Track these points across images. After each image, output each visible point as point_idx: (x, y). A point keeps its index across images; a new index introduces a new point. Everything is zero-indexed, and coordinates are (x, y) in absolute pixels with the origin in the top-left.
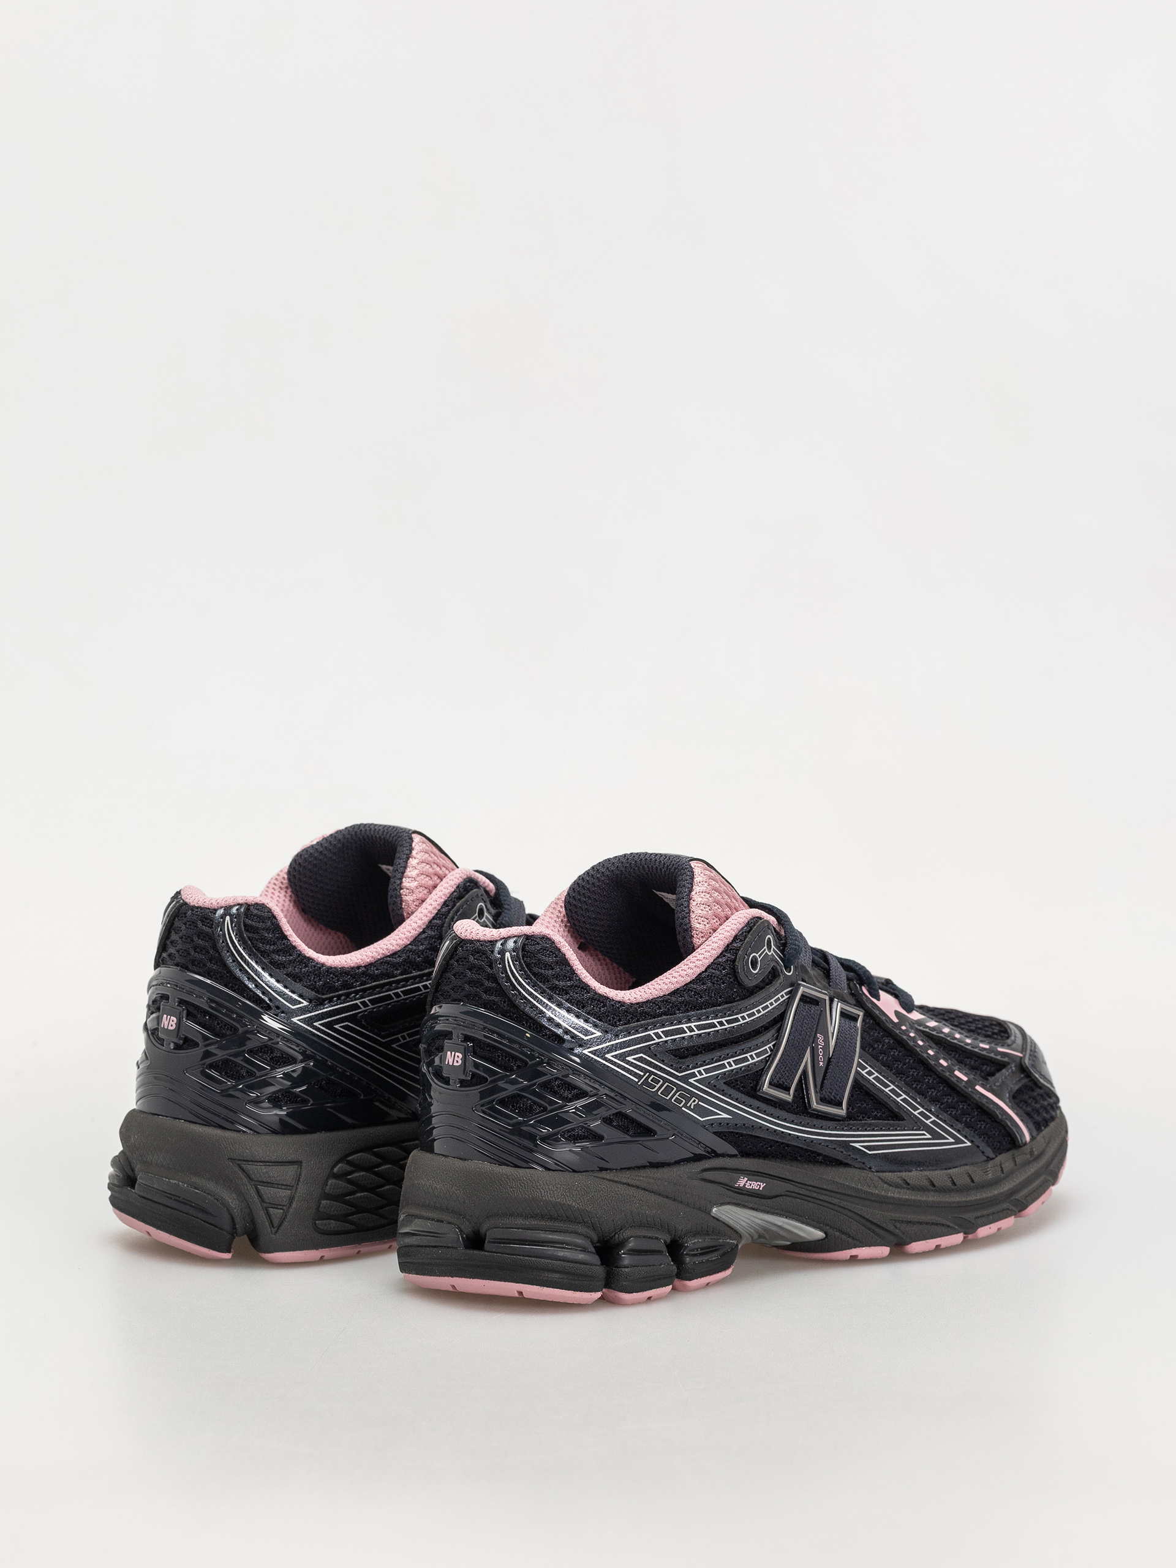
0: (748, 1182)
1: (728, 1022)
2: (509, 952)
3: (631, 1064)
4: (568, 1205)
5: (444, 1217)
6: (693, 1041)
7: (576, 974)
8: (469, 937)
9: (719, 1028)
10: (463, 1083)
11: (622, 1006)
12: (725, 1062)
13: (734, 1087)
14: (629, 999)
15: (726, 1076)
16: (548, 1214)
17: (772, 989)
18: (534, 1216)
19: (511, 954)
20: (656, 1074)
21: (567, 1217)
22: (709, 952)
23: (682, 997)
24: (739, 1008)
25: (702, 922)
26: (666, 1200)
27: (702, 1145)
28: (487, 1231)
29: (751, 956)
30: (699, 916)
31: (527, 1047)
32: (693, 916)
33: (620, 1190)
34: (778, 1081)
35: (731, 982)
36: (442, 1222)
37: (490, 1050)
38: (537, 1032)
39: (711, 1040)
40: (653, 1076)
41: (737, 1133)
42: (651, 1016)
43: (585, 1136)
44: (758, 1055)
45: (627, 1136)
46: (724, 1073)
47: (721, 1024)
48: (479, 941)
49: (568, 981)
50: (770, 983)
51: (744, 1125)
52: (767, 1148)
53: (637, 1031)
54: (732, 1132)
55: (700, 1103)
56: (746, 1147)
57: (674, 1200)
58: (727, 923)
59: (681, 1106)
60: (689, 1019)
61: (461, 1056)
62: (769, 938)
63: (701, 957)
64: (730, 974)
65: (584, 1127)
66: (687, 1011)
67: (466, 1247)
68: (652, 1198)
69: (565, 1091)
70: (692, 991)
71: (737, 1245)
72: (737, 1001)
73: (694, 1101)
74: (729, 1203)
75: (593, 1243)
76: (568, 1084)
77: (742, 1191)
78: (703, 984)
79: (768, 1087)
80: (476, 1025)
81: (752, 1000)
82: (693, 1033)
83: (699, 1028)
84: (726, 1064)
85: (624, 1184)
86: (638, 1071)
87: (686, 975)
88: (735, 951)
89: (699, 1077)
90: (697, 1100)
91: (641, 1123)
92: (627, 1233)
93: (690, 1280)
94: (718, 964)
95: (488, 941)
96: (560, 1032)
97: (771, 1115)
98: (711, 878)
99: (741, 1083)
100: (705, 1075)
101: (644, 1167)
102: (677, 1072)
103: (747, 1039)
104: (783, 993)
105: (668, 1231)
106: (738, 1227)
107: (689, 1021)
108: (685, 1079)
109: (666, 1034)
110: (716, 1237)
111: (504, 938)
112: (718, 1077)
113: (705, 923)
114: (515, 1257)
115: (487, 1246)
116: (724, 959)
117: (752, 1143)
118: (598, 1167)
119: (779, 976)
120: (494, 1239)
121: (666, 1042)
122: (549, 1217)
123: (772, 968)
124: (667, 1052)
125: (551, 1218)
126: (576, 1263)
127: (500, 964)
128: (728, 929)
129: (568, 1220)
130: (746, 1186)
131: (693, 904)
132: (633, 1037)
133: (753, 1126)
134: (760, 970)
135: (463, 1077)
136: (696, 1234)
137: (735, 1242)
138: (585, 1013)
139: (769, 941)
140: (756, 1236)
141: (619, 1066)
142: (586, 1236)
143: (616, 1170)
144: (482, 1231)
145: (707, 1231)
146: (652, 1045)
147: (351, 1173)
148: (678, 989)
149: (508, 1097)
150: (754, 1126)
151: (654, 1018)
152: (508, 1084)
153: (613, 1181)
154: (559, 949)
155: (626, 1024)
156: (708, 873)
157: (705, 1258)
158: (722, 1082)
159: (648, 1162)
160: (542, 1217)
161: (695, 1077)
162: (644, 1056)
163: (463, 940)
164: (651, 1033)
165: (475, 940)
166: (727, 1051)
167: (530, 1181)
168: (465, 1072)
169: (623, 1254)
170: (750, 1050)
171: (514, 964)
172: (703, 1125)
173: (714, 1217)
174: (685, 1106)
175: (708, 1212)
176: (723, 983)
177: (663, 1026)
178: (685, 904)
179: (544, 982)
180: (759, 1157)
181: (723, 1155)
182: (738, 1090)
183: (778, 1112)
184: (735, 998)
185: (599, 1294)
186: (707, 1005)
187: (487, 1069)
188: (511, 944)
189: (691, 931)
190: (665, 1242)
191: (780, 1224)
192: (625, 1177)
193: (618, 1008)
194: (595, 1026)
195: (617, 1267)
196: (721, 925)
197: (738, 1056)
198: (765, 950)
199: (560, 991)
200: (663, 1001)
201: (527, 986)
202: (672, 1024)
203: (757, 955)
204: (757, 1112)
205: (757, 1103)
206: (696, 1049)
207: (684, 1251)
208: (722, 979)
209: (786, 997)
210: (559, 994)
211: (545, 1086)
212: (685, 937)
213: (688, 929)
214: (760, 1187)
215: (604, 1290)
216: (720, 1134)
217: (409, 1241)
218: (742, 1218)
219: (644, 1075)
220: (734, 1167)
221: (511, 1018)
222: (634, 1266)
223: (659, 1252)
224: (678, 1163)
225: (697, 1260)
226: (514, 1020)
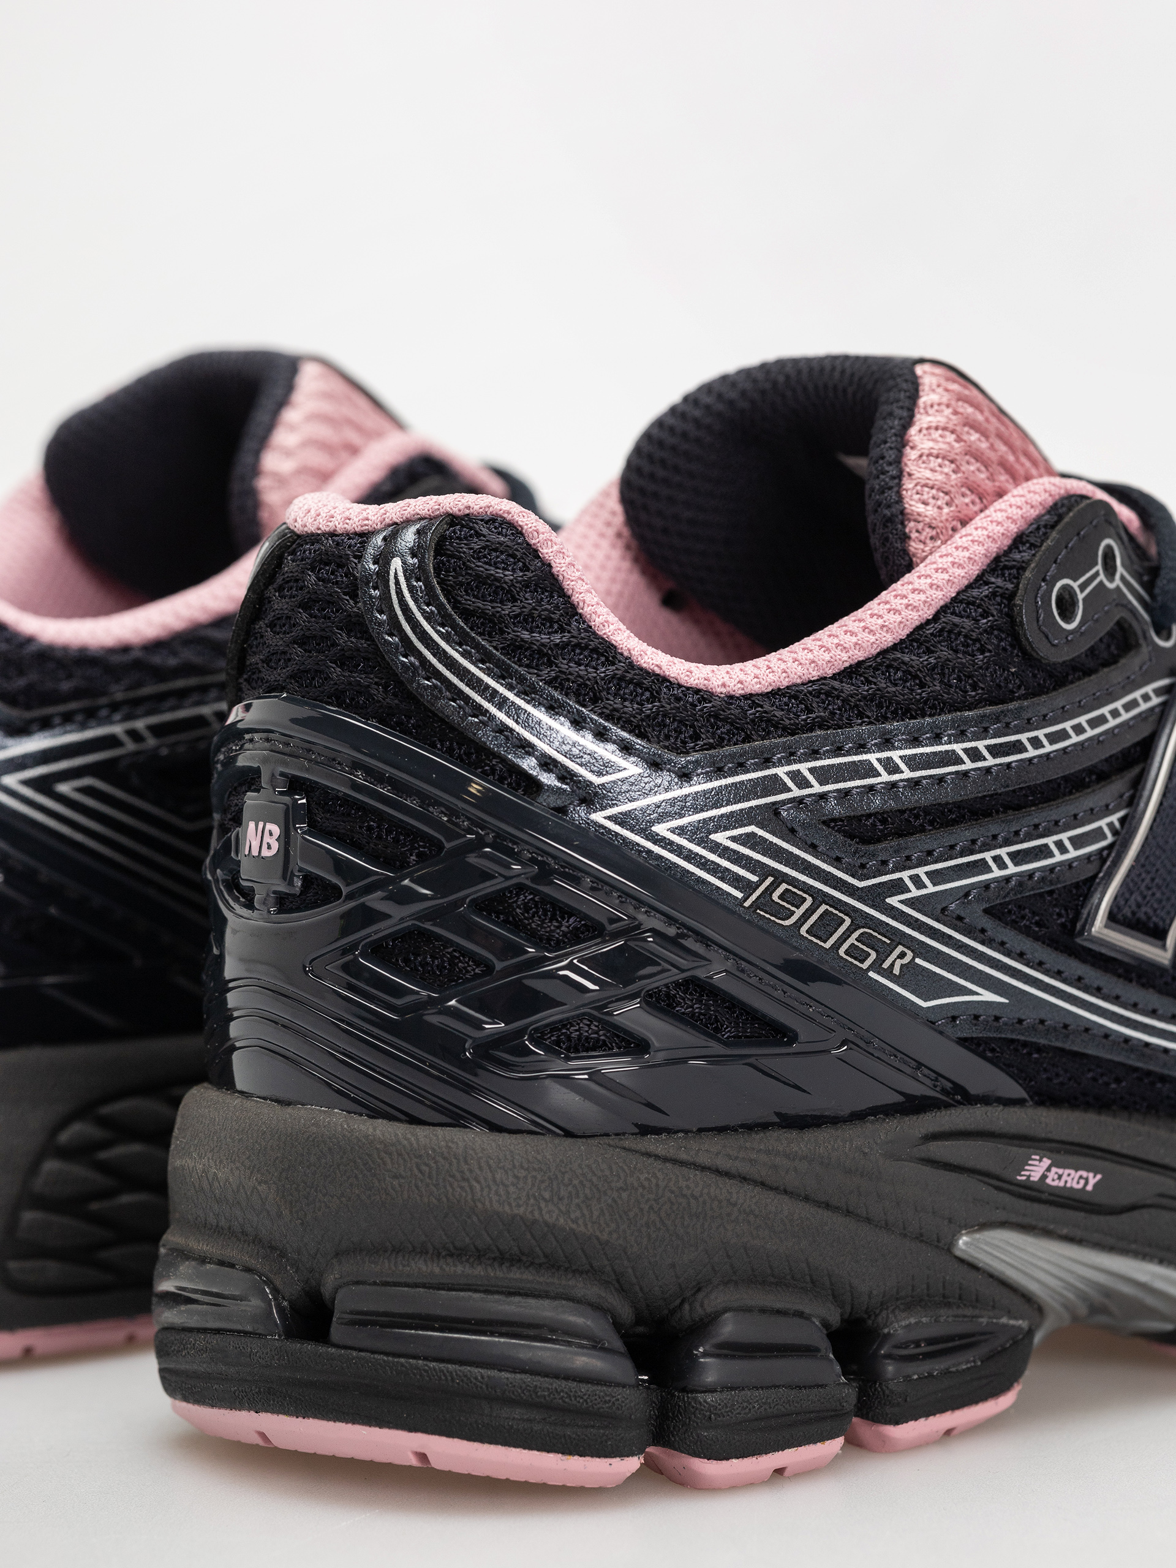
0: (1054, 1170)
1: (994, 751)
2: (402, 556)
3: (724, 852)
4: (546, 1224)
5: (232, 1253)
6: (896, 798)
7: (581, 615)
8: (311, 528)
9: (968, 765)
10: (284, 903)
11: (703, 700)
12: (988, 856)
13: (1014, 925)
14: (724, 685)
15: (990, 893)
16: (494, 1248)
17: (1114, 675)
18: (458, 1253)
19: (404, 563)
20: (793, 882)
21: (546, 1256)
22: (944, 570)
23: (870, 682)
24: (1026, 715)
25: (931, 501)
26: (827, 1214)
27: (926, 1071)
28: (336, 1290)
29: (1059, 585)
30: (926, 485)
31: (440, 804)
32: (908, 484)
33: (692, 1185)
34: (1134, 913)
35: (1004, 649)
36: (232, 1266)
37: (349, 815)
38: (470, 765)
39: (949, 795)
40: (784, 886)
41: (1025, 1044)
42: (785, 729)
43: (598, 1040)
44: (1077, 842)
45: (713, 1043)
46: (986, 885)
47: (975, 755)
48: (333, 534)
49: (556, 632)
50: (1111, 661)
51: (1042, 1022)
52: (1107, 1084)
53: (741, 765)
54: (1012, 1041)
55: (918, 961)
56: (1049, 1079)
57: (848, 1213)
58: (1000, 504)
59: (865, 966)
60: (888, 741)
61: (276, 830)
62: (1109, 548)
63: (923, 583)
64: (1000, 630)
65: (595, 1018)
66: (885, 719)
67: (290, 1333)
68: (786, 1206)
69: (543, 922)
70: (898, 669)
71: (1030, 1333)
72: (1019, 698)
73: (902, 955)
74: (1003, 1224)
75: (617, 1325)
76: (552, 904)
77: (1037, 1193)
78: (929, 651)
79: (1106, 926)
80: (314, 748)
81: (1059, 698)
82: (896, 777)
83: (913, 763)
84: (991, 863)
85: (703, 1168)
86: (742, 872)
87: (883, 626)
88: (1014, 571)
89: (915, 893)
90: (910, 955)
91: (756, 1011)
92: (715, 1299)
93: (897, 1423)
94: (968, 603)
95: (356, 534)
96: (529, 764)
97: (1116, 1000)
98: (960, 398)
99: (1034, 913)
100: (931, 889)
101: (765, 1126)
102: (853, 876)
103: (1049, 800)
104: (1149, 689)
105: (834, 1296)
106: (1033, 1287)
107: (887, 743)
108: (875, 896)
109: (823, 776)
110: (969, 1312)
111: (396, 523)
112: (967, 895)
113: (939, 503)
114: (402, 1360)
115: (337, 1332)
116: (986, 591)
117: (1066, 1071)
118: (636, 1125)
119: (1137, 645)
120: (351, 1313)
121: (823, 796)
122: (497, 1254)
123: (1119, 624)
124: (824, 823)
125: (504, 1258)
126: (567, 1378)
127: (375, 588)
128: (1000, 516)
129: (551, 1264)
130: (1049, 1181)
131: (911, 455)
132: (730, 780)
133: (1066, 1026)
134: (1082, 623)
135: (282, 888)
136: (914, 1302)
137: (1023, 1324)
138: (600, 715)
139: (1109, 556)
140: (1083, 1310)
141: (690, 857)
142: (597, 1308)
143: (686, 1132)
144: (327, 1290)
145: (944, 1296)
146: (784, 802)
147: (105, 1145)
148: (860, 663)
149: (393, 936)
150: (1068, 1026)
151: (793, 735)
152: (391, 903)
153: (675, 1161)
154: (536, 551)
155: (711, 747)
156: (955, 387)
157: (936, 1366)
158: (979, 908)
159: (778, 1114)
160: (480, 1255)
161: (903, 893)
162: (760, 832)
163: (299, 536)
164: (781, 771)
165: (324, 534)
166: (994, 829)
167: (445, 1158)
168: (287, 875)
169: (705, 1355)
170: (1056, 827)
171: (411, 589)
172: (929, 1020)
173: (962, 1261)
174: (876, 966)
175: (948, 1249)
176: (982, 651)
177: (814, 754)
178: (891, 455)
179: (490, 635)
180: (1087, 1106)
181: (986, 1100)
182: (1027, 932)
183: (1134, 992)
184: (1012, 692)
185: (633, 1463)
186: (936, 706)
187: (340, 866)
188: (409, 537)
189: (902, 523)
190: (826, 1324)
191: (1143, 1278)
192: (709, 1150)
193: (694, 706)
194: (626, 749)
195: (684, 1390)
196: (982, 511)
197: (1022, 842)
198: (1097, 574)
199: (531, 658)
200: (818, 693)
201: (443, 644)
202: (838, 751)
203: (1075, 585)
204: (1079, 989)
205: (1076, 967)
206: (908, 821)
207: (880, 1347)
208: (978, 640)
209: (1155, 701)
210: (528, 666)
211: (488, 905)
212: (887, 539)
213: (898, 517)
214: (1086, 1183)
215: (650, 1449)
216: (979, 1045)
217: (170, 1316)
218: (1040, 1263)
219: (761, 882)
220: (1013, 1130)
221: (403, 730)
222: (732, 1388)
223: (806, 1351)
224: (858, 1116)
225: (915, 1371)
226: (410, 734)
